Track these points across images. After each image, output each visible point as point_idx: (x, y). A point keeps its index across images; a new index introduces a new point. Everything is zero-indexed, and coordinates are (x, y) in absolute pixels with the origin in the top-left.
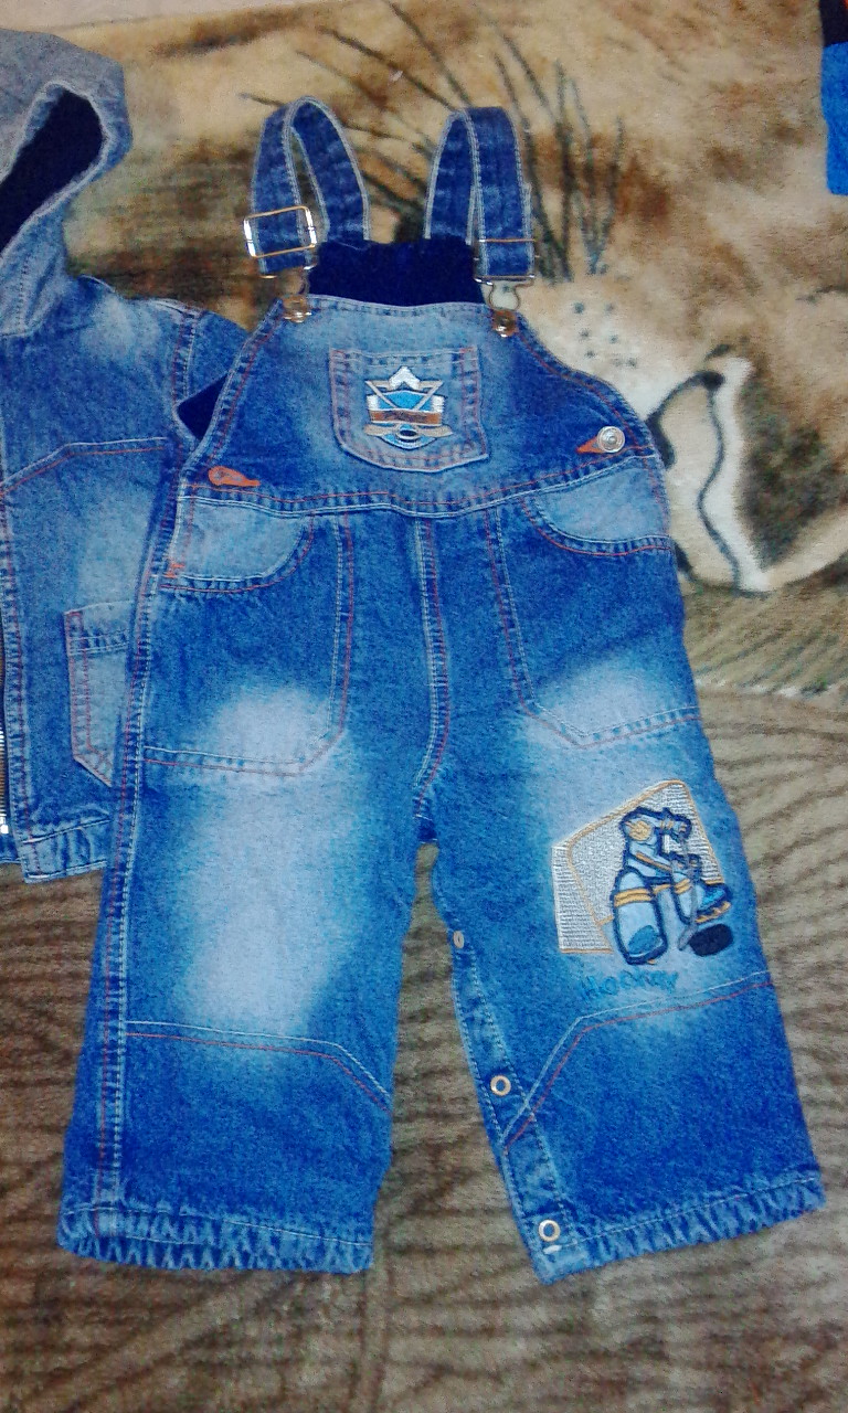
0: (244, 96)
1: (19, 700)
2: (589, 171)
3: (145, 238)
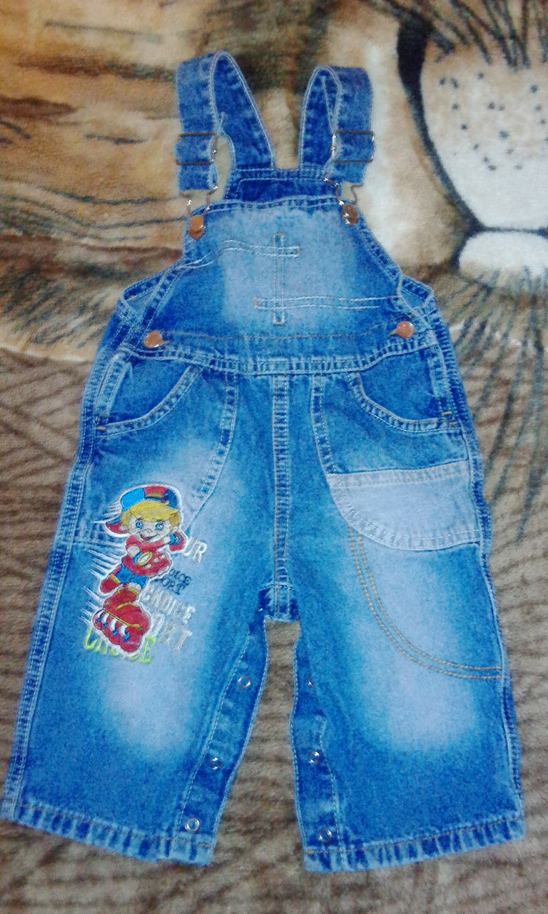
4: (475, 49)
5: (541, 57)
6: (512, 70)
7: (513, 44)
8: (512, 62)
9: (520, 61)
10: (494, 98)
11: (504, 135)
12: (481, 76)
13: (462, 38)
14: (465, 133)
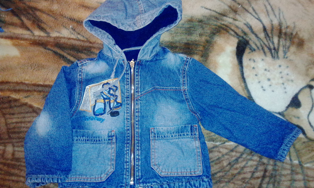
0: (202, 7)
1: (138, 150)
2: (286, 34)
3: (177, 38)
4: (262, 51)
5: (283, 57)
6: (273, 59)
7: (274, 52)
8: (273, 57)
9: (276, 57)
10: (267, 68)
11: (269, 80)
12: (263, 60)
13: (258, 48)
14: (256, 77)
